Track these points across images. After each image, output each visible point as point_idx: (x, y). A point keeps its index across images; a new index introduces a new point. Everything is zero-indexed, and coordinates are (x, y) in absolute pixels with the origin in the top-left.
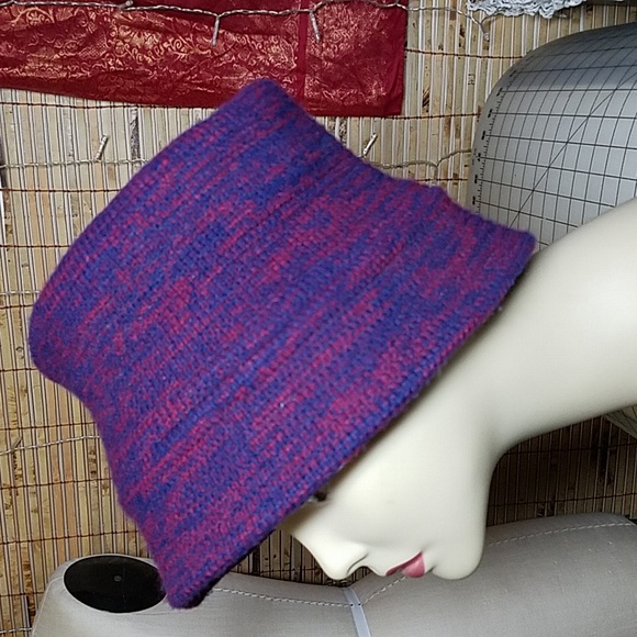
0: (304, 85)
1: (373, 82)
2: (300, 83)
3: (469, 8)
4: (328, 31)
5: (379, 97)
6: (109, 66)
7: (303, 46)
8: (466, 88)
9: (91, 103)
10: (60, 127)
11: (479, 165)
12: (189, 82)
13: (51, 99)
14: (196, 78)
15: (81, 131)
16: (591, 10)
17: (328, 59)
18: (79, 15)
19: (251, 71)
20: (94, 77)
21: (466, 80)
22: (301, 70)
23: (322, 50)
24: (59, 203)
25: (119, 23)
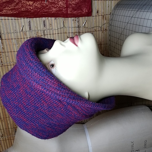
0: (68, 11)
1: (84, 9)
5: (86, 12)
6: (22, 10)
7: (67, 1)
8: (107, 8)
9: (19, 18)
11: (110, 27)
12: (41, 12)
13: (10, 18)
17: (73, 4)
19: (55, 8)
20: (19, 13)
21: (107, 6)
22: (67, 7)
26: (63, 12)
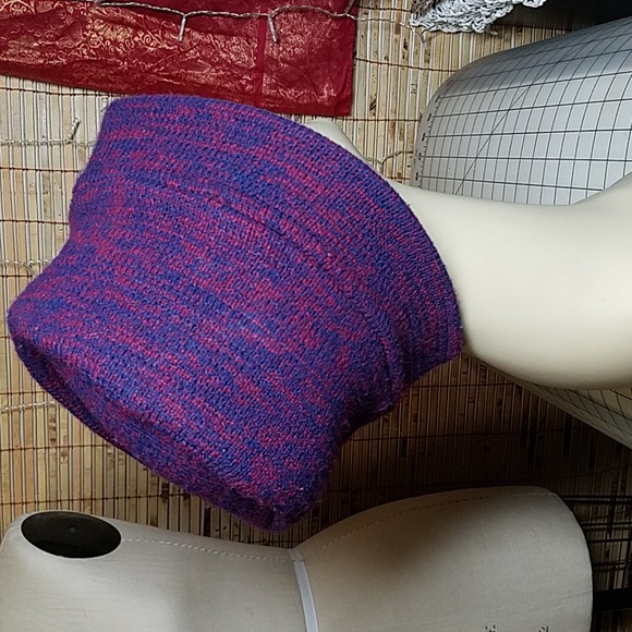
0: (262, 83)
1: (324, 84)
2: (258, 80)
3: (412, 24)
4: (285, 36)
5: (330, 97)
6: (83, 55)
7: (262, 47)
8: (409, 96)
9: (66, 90)
10: (36, 111)
11: (419, 163)
12: (157, 74)
13: (29, 85)
14: (163, 71)
15: (55, 116)
16: (521, 31)
17: (284, 61)
18: (59, 8)
19: (213, 66)
20: (70, 64)
21: (410, 89)
22: (260, 69)
23: (279, 52)
24: (31, 180)
25: (95, 17)
26: (243, 87)
